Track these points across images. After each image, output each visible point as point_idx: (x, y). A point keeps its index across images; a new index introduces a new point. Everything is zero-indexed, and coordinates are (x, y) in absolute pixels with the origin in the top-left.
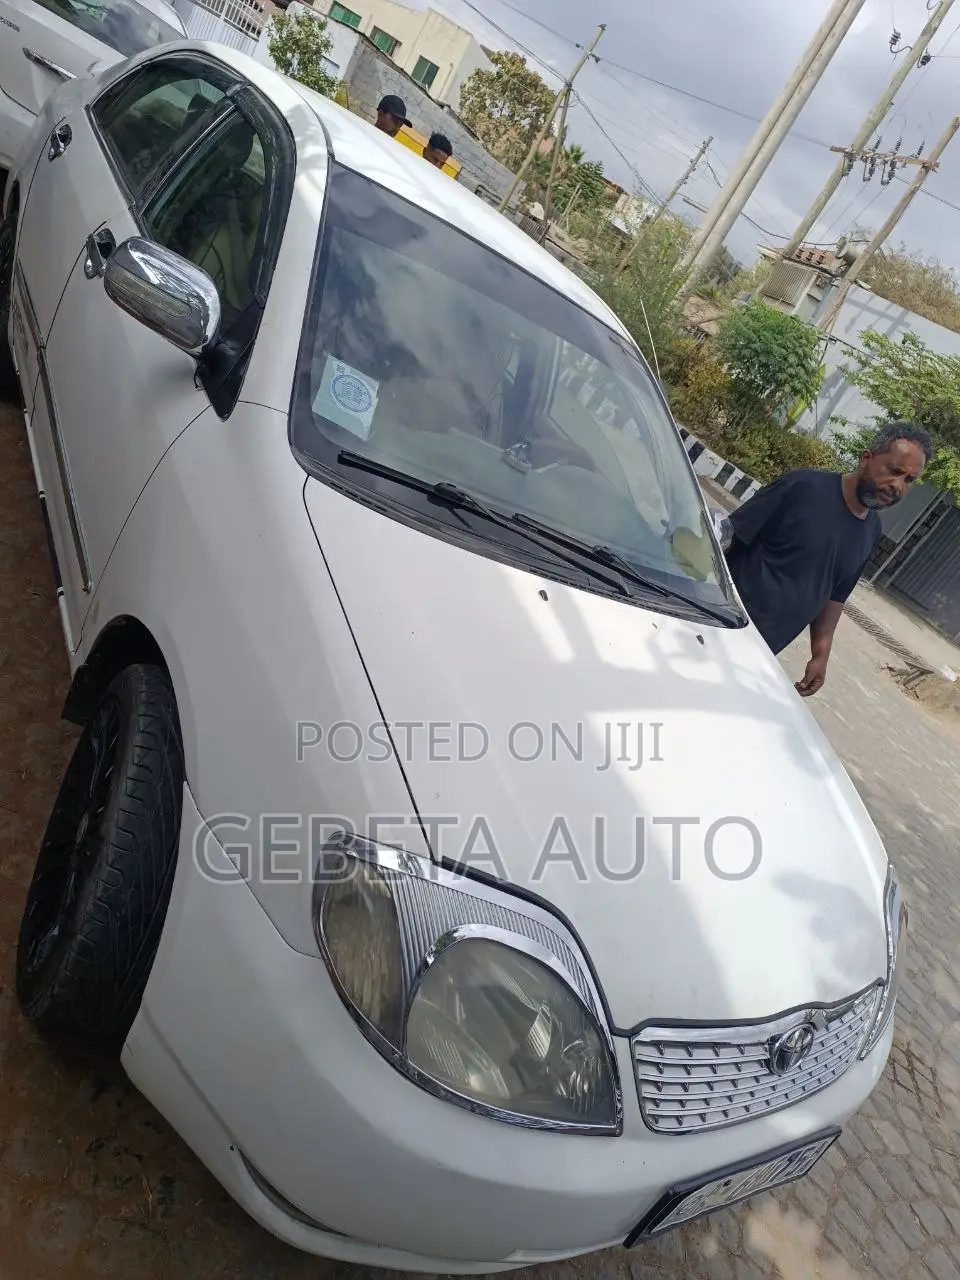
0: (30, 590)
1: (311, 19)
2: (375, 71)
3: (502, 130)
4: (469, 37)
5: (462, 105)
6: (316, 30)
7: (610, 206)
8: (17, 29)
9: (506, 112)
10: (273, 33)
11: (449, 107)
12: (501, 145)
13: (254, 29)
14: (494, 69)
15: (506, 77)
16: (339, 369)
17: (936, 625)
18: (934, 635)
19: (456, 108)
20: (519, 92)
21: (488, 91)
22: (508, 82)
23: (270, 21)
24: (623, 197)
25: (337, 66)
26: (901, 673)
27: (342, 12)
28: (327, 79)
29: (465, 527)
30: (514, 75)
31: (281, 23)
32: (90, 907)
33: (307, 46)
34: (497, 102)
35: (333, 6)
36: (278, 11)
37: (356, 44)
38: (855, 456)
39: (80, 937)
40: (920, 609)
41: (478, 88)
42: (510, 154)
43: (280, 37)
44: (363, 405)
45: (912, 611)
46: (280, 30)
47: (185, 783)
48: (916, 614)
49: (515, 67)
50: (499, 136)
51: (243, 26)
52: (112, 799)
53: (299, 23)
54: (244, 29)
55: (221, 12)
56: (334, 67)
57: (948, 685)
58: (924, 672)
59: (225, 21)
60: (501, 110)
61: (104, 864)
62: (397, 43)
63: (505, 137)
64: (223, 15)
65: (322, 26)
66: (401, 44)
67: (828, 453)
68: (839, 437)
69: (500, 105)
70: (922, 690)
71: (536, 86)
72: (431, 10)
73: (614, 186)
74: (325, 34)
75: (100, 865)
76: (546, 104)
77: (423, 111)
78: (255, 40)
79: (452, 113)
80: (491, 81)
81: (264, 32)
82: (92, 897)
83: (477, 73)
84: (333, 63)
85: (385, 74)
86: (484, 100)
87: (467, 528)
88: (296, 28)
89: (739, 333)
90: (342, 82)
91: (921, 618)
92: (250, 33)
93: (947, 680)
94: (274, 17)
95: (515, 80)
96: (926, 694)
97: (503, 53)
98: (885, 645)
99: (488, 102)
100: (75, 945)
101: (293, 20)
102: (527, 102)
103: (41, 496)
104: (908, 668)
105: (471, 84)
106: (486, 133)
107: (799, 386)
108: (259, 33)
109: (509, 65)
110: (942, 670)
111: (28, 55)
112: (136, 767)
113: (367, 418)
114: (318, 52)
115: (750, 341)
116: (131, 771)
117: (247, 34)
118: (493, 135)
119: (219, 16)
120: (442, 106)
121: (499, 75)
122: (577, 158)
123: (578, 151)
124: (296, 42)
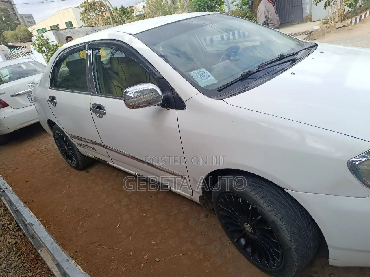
0: (149, 197)
1: (39, 37)
2: (62, 34)
3: (98, 19)
4: (71, 8)
5: (84, 23)
6: (42, 38)
7: (133, 12)
8: (5, 93)
9: (94, 15)
10: (35, 48)
11: (83, 26)
12: (101, 22)
13: (30, 52)
14: (83, 9)
15: (87, 8)
16: (194, 73)
17: (297, 23)
18: (299, 25)
19: (84, 25)
20: (93, 8)
21: (87, 14)
22: (89, 8)
23: (32, 46)
24: (134, 7)
25: (54, 41)
26: (307, 37)
27: (40, 31)
28: (55, 46)
29: (254, 80)
30: (89, 5)
31: (34, 44)
32: (289, 239)
33: (44, 43)
34: (91, 15)
35: (38, 32)
36: (30, 43)
37: (53, 33)
38: (245, 6)
39: (293, 247)
40: (289, 23)
41: (84, 16)
42: (104, 22)
43: (37, 47)
44: (208, 76)
45: (289, 25)
46: (36, 46)
47: (285, 190)
48: (290, 25)
49: (87, 4)
50: (98, 21)
51: (27, 53)
52: (264, 211)
53: (38, 41)
54: (28, 54)
55: (20, 55)
56: (53, 42)
57: (319, 30)
58: (311, 33)
59: (22, 56)
60: (93, 15)
61: (281, 226)
62: (58, 25)
63: (100, 20)
64: (21, 56)
65: (43, 37)
66: (59, 24)
67: (238, 11)
68: (237, 5)
69: (92, 15)
70: (315, 37)
71: (95, 3)
72: (58, 11)
73: (129, 7)
74: (45, 37)
75: (281, 228)
76: (101, 5)
77: (79, 32)
78: (32, 54)
79: (85, 26)
80: (85, 12)
81: (33, 50)
82: (286, 236)
83: (81, 13)
84: (52, 42)
85: (64, 32)
86: (88, 17)
87: (255, 79)
88: (38, 42)
89: (195, 5)
90: (58, 43)
91: (292, 25)
92: (30, 53)
93: (317, 30)
94: (32, 45)
95: (90, 6)
96: (316, 37)
97: (82, 4)
98: (297, 36)
99: (89, 17)
100: (293, 250)
101: (36, 41)
102: (97, 8)
103: (137, 174)
104: (308, 35)
105: (82, 17)
106: (95, 24)
107: (219, 3)
108: (31, 52)
109: (86, 5)
110: (314, 28)
111: (13, 96)
112: (261, 199)
113: (211, 77)
114: (47, 43)
115: (199, 5)
116: (261, 201)
117: (29, 54)
118: (97, 22)
119: (20, 57)
120: (81, 27)
121: (86, 9)
122: (117, 9)
123: (115, 8)
124: (41, 45)
